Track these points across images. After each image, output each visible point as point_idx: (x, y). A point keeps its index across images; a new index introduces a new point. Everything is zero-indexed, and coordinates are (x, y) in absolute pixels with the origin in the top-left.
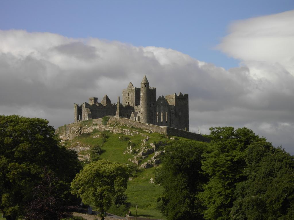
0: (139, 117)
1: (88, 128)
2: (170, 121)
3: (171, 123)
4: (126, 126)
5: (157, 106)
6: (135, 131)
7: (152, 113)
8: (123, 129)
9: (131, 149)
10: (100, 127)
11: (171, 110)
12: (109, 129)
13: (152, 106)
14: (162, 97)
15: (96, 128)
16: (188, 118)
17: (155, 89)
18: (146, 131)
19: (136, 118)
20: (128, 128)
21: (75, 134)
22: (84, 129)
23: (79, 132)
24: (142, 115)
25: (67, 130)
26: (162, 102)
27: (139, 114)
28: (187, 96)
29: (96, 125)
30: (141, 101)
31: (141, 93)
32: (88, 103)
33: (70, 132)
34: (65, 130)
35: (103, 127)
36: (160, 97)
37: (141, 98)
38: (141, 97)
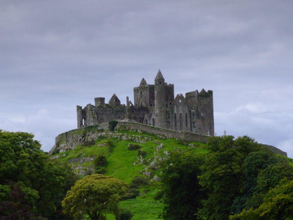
0: (153, 120)
1: (93, 135)
2: (191, 123)
3: (192, 126)
4: (137, 131)
5: (175, 106)
6: (147, 137)
7: (169, 114)
8: (133, 135)
9: (141, 158)
10: (106, 133)
11: (192, 111)
12: (117, 135)
13: (169, 106)
14: (180, 95)
15: (102, 135)
16: (213, 120)
17: (173, 85)
18: (160, 136)
19: (151, 121)
20: (138, 134)
21: (78, 142)
22: (88, 136)
23: (82, 139)
24: (157, 117)
25: (69, 137)
26: (180, 101)
27: (153, 117)
28: (211, 92)
29: (102, 130)
30: (155, 101)
31: (155, 92)
32: (93, 105)
33: (72, 140)
34: (67, 137)
35: (110, 134)
36: (178, 95)
37: (155, 98)
38: (156, 95)
